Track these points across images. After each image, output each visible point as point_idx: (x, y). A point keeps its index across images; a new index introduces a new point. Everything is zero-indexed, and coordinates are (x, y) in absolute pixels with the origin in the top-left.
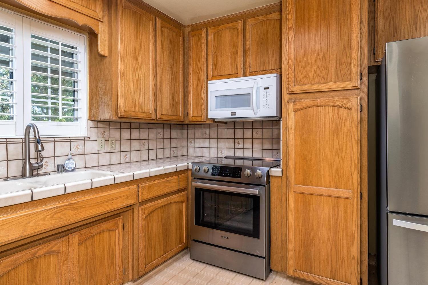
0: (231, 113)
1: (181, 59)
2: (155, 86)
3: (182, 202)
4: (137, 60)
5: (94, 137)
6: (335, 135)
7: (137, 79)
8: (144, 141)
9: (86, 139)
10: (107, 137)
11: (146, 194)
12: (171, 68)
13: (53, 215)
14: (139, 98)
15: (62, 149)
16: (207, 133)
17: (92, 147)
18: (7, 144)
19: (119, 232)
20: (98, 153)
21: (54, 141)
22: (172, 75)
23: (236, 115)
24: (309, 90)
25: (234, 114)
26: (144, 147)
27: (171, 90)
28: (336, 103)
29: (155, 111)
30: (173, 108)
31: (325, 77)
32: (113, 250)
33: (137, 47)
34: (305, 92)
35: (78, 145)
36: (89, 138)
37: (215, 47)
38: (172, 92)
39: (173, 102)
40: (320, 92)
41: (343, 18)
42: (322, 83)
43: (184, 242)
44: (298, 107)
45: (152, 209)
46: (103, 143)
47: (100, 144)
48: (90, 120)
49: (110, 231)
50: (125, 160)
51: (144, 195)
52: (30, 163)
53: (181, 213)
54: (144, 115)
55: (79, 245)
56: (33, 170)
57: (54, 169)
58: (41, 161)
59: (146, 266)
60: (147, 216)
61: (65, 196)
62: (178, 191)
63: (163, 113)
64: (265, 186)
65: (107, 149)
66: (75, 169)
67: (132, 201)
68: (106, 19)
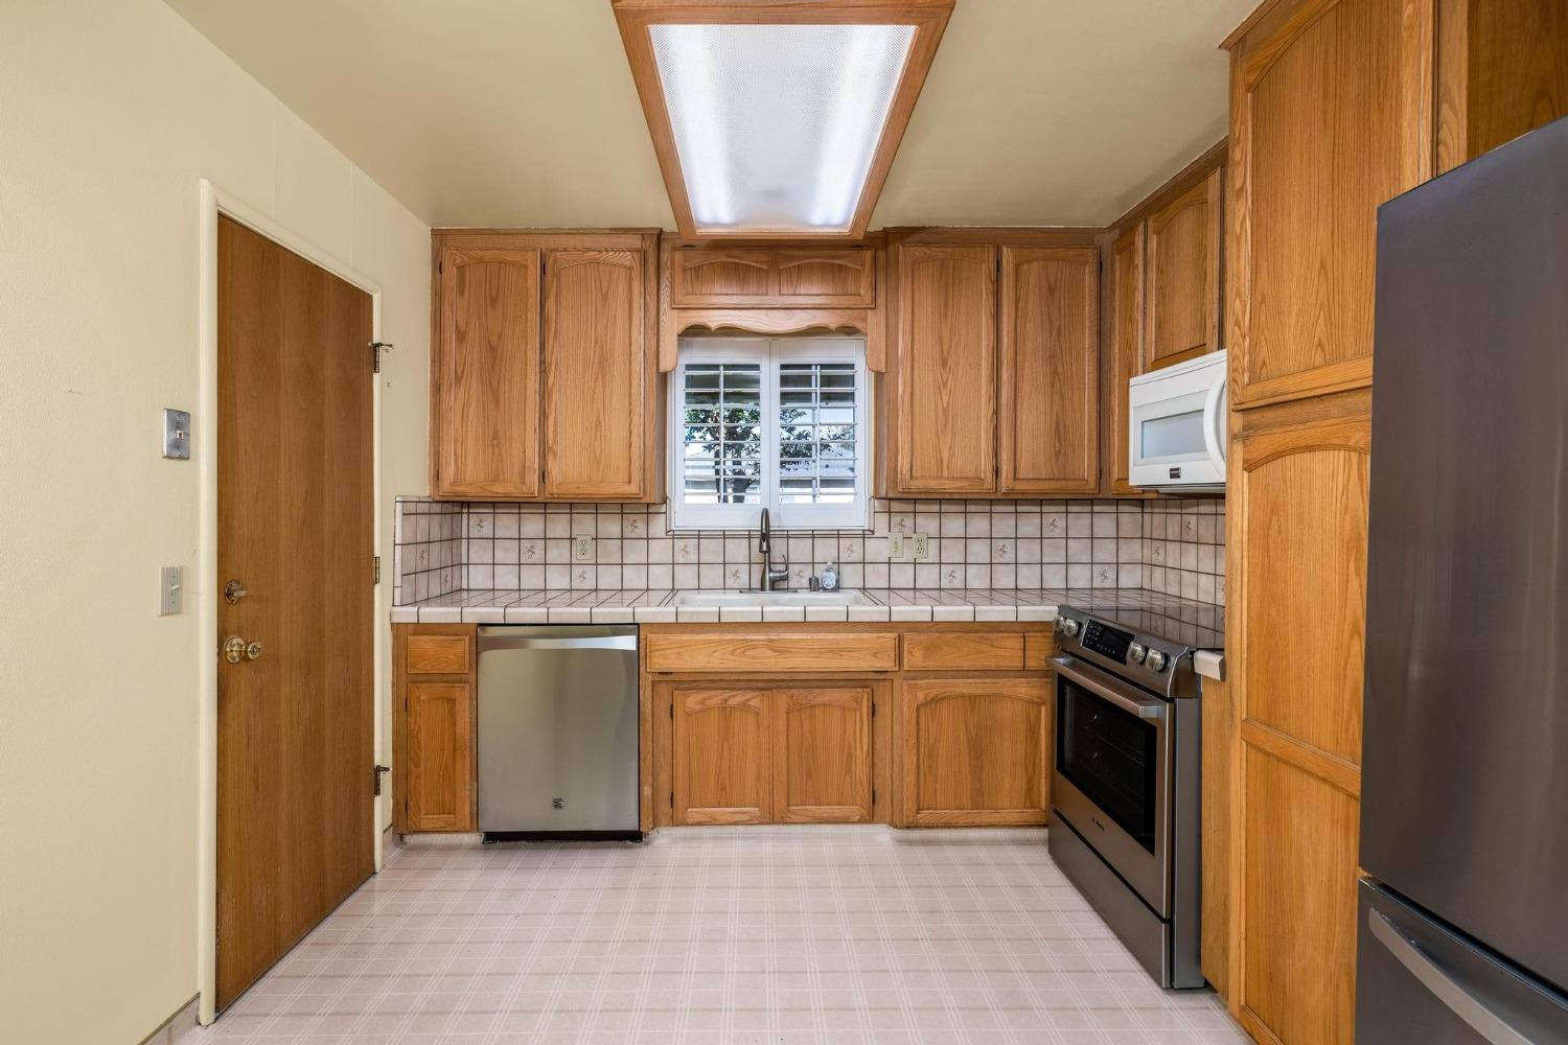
0: (1171, 470)
1: (1087, 324)
2: (996, 412)
3: (1039, 705)
4: (944, 364)
5: (881, 530)
6: (1352, 559)
7: (945, 405)
8: (1002, 542)
9: (865, 535)
10: (908, 532)
11: (921, 656)
12: (1052, 358)
13: (745, 651)
14: (950, 448)
15: (826, 550)
16: (1190, 526)
17: (877, 549)
18: (750, 538)
19: (861, 715)
20: (889, 563)
21: (813, 537)
22: (1055, 373)
23: (1179, 477)
24: (1282, 395)
25: (1175, 473)
26: (1001, 557)
27: (1052, 411)
28: (1349, 438)
29: (997, 472)
30: (1057, 460)
31: (1325, 341)
32: (850, 747)
33: (946, 334)
34: (1271, 401)
35: (851, 545)
36: (873, 532)
37: (1160, 271)
38: (1054, 418)
39: (1057, 445)
40: (1318, 397)
41: (1379, 104)
42: (1316, 364)
43: (1043, 805)
44: (1254, 456)
45: (934, 692)
46: (900, 543)
47: (893, 544)
48: (876, 497)
49: (844, 708)
50: (950, 582)
51: (915, 659)
52: (770, 571)
53: (1033, 731)
54: (962, 484)
55: (788, 713)
56: (773, 582)
57: (805, 583)
58: (787, 569)
59: (919, 810)
60: (922, 705)
61: (763, 625)
62: (1024, 671)
63: (1021, 475)
64: (1171, 700)
65: (908, 556)
66: (837, 588)
67: (887, 663)
68: (881, 300)
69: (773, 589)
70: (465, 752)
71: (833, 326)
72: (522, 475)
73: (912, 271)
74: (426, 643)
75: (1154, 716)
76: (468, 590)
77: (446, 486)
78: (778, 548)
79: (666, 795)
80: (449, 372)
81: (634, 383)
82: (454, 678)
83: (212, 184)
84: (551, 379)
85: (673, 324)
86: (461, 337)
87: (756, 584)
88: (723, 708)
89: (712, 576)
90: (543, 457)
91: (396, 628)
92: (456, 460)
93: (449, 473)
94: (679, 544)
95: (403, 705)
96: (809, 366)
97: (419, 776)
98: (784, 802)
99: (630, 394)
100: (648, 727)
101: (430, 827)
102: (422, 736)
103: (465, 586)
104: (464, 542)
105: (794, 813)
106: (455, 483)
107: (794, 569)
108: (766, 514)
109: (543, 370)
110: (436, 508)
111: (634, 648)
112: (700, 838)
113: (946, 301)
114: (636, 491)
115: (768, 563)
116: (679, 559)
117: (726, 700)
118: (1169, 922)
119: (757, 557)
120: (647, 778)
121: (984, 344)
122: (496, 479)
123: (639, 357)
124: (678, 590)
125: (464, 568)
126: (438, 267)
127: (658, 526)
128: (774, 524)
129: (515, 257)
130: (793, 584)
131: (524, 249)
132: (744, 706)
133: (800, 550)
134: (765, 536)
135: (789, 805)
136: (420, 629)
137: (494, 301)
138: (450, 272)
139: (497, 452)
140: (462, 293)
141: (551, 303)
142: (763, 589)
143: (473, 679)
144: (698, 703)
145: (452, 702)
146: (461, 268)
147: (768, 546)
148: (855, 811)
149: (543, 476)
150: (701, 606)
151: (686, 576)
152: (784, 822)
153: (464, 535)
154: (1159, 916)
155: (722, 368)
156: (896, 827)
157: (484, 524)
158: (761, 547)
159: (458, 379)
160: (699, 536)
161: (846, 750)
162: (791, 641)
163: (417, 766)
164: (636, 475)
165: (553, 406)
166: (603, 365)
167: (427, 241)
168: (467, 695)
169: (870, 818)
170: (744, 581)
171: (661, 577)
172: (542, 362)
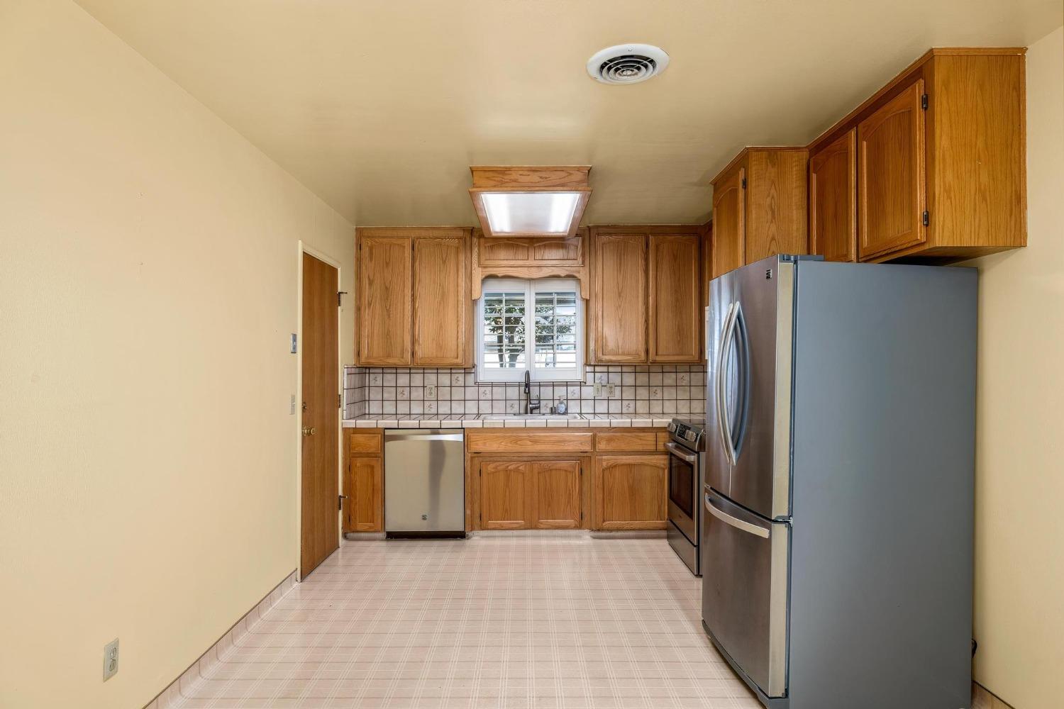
1: (693, 275)
2: (646, 320)
3: (664, 469)
4: (620, 296)
5: (590, 382)
8: (655, 388)
9: (581, 384)
10: (605, 383)
11: (604, 444)
13: (517, 442)
14: (623, 339)
15: (560, 392)
17: (588, 392)
19: (575, 476)
20: (594, 400)
21: (553, 386)
22: (677, 300)
26: (655, 396)
27: (676, 319)
29: (647, 352)
30: (679, 344)
32: (570, 490)
33: (620, 280)
35: (574, 390)
36: (585, 383)
38: (677, 323)
39: (678, 337)
45: (611, 462)
46: (600, 389)
47: (596, 390)
48: (587, 364)
49: (566, 471)
50: (628, 410)
51: (602, 446)
52: (530, 403)
53: (661, 481)
54: (629, 358)
55: (539, 473)
56: (532, 410)
57: (549, 411)
58: (539, 403)
59: (604, 521)
60: (606, 469)
61: (526, 429)
62: (656, 452)
63: (660, 353)
64: (698, 453)
65: (605, 396)
66: (566, 413)
67: (588, 448)
68: (587, 262)
69: (531, 413)
70: (378, 492)
71: (563, 275)
72: (402, 353)
73: (603, 249)
74: (359, 438)
75: (693, 460)
76: (369, 414)
77: (363, 360)
78: (534, 392)
79: (478, 515)
80: (365, 301)
81: (460, 306)
82: (373, 455)
83: (303, 241)
84: (417, 305)
85: (478, 274)
86: (371, 283)
87: (522, 411)
88: (506, 470)
89: (499, 407)
90: (413, 344)
91: (345, 430)
92: (368, 347)
93: (365, 352)
94: (482, 389)
95: (349, 469)
96: (551, 294)
97: (356, 504)
98: (537, 518)
99: (458, 311)
100: (469, 480)
101: (362, 529)
102: (358, 484)
103: (367, 412)
104: (367, 389)
105: (542, 523)
106: (368, 357)
107: (543, 403)
108: (528, 374)
109: (413, 301)
110: (357, 371)
111: (462, 440)
112: (494, 537)
113: (620, 264)
114: (461, 362)
115: (528, 399)
116: (481, 397)
117: (508, 467)
118: (698, 546)
119: (523, 396)
120: (468, 506)
121: (640, 286)
122: (389, 356)
123: (462, 293)
124: (481, 414)
125: (367, 403)
126: (359, 247)
127: (470, 379)
128: (532, 378)
129: (399, 242)
130: (543, 411)
131: (403, 238)
132: (517, 470)
133: (547, 392)
134: (527, 385)
135: (539, 519)
136: (356, 430)
137: (387, 264)
138: (365, 250)
139: (389, 341)
140: (371, 260)
141: (417, 264)
142: (526, 413)
143: (382, 456)
144: (494, 468)
145: (372, 467)
146: (371, 249)
147: (529, 390)
148: (570, 522)
149: (413, 354)
150: (495, 421)
151: (485, 407)
152: (536, 528)
153: (367, 384)
154: (693, 544)
155: (504, 295)
156: (592, 530)
157: (378, 379)
158: (525, 390)
159: (370, 304)
160: (492, 385)
161: (568, 492)
162: (540, 436)
163: (355, 498)
164: (461, 353)
165: (418, 319)
166: (444, 297)
167: (353, 234)
168: (380, 463)
169: (579, 526)
170: (516, 410)
171: (471, 408)
172: (413, 295)
